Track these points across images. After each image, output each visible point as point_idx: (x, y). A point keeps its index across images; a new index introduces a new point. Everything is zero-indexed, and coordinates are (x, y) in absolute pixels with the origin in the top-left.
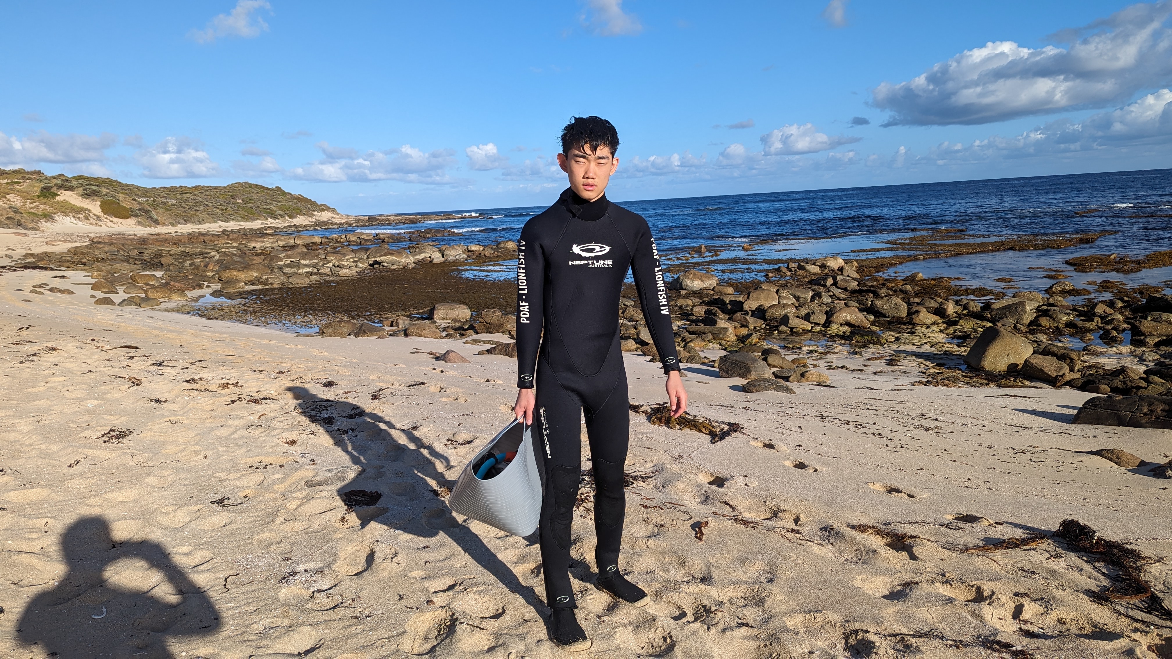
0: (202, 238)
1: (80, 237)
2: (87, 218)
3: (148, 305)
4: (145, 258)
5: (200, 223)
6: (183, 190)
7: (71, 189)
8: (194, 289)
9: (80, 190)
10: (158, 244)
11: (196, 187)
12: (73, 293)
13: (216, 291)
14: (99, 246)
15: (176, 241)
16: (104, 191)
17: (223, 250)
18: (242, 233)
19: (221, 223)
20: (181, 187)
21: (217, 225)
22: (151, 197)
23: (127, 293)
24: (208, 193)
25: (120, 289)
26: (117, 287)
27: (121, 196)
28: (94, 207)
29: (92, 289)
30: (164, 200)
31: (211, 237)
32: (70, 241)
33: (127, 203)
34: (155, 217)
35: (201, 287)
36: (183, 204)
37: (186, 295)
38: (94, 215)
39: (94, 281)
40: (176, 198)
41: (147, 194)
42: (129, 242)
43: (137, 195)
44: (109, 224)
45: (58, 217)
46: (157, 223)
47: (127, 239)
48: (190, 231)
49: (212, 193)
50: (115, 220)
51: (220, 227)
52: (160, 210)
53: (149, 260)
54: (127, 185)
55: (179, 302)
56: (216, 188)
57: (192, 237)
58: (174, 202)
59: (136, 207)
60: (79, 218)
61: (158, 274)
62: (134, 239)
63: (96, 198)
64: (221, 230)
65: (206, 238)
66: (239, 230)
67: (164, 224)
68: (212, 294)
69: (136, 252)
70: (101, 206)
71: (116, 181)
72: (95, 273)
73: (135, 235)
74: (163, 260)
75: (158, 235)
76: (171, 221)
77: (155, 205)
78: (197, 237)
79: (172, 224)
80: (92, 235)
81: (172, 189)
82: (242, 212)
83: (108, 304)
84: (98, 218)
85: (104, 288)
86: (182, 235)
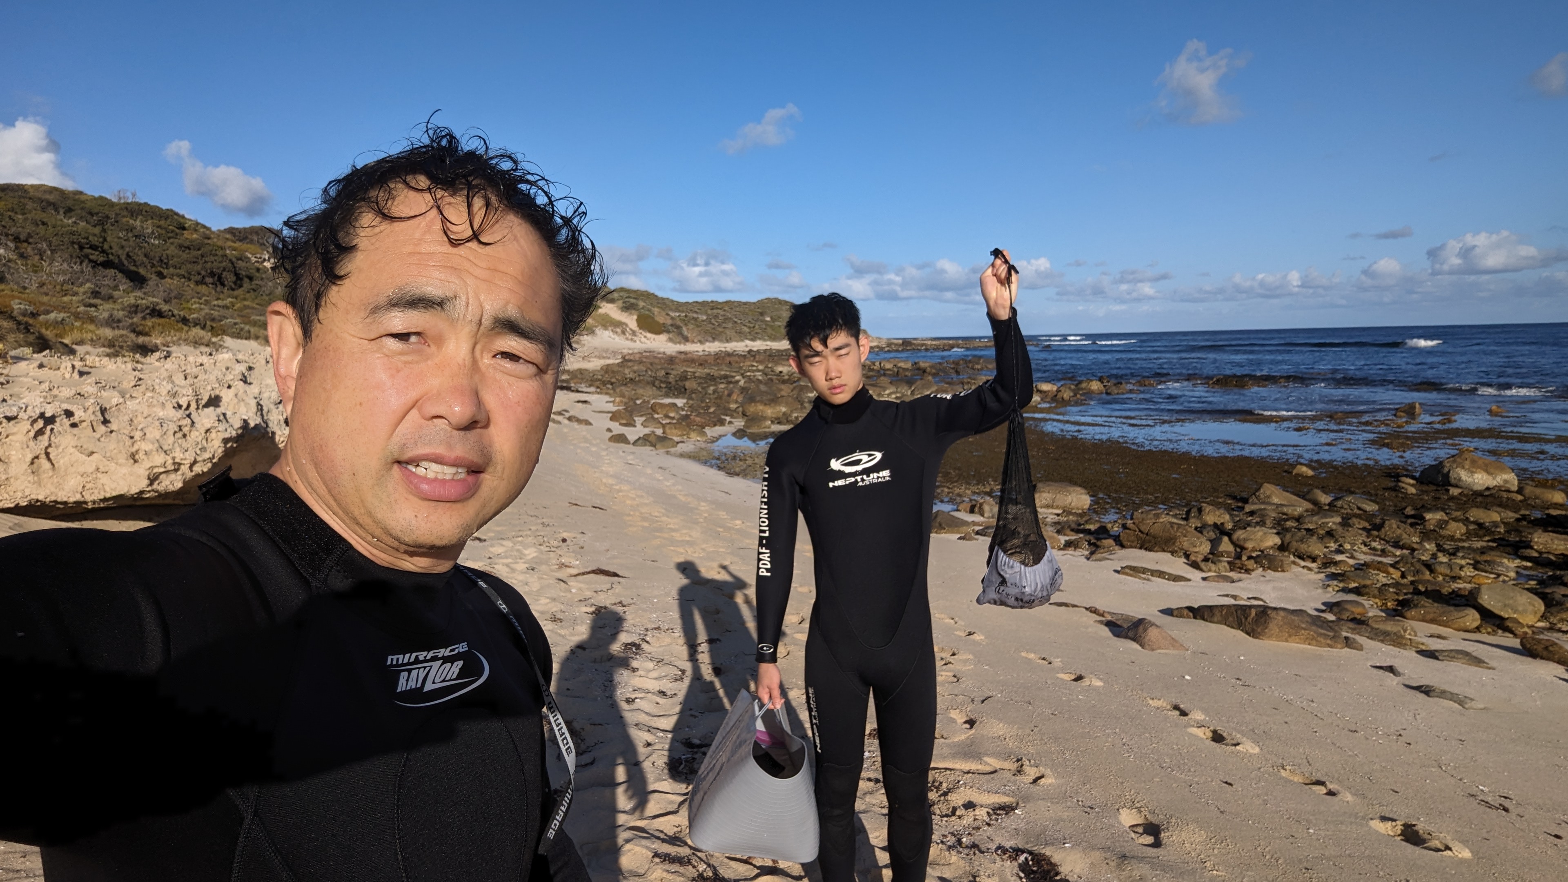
0: (728, 359)
1: (614, 353)
2: (623, 333)
3: (664, 447)
4: (671, 380)
5: (727, 341)
6: (714, 305)
7: (612, 301)
8: (715, 425)
9: (620, 303)
10: (685, 364)
11: (727, 302)
12: (590, 424)
13: (739, 431)
14: (630, 364)
15: (702, 361)
16: (641, 304)
17: (748, 374)
18: (768, 353)
19: (748, 342)
20: (712, 302)
21: (743, 344)
22: (683, 312)
23: (645, 427)
24: (738, 309)
25: (639, 420)
26: (636, 419)
27: (656, 310)
28: (631, 320)
29: (611, 419)
30: (695, 315)
31: (736, 358)
32: (604, 358)
33: (661, 318)
34: (686, 333)
35: (722, 423)
36: (713, 321)
37: (704, 434)
38: (631, 329)
39: (614, 409)
40: (706, 314)
41: (681, 308)
42: (657, 361)
43: (671, 310)
44: (643, 339)
45: (599, 331)
46: (686, 339)
47: (656, 358)
48: (718, 350)
49: (741, 310)
50: (649, 335)
51: (746, 346)
52: (691, 326)
53: (673, 383)
54: (663, 299)
55: (697, 443)
56: (745, 303)
57: (719, 358)
58: (705, 318)
59: (669, 322)
60: (617, 332)
61: (680, 402)
62: (662, 358)
63: (633, 311)
64: (747, 349)
65: (732, 359)
66: (765, 351)
67: (693, 342)
68: (734, 434)
69: (663, 373)
70: (637, 320)
71: (653, 294)
72: (618, 399)
73: (664, 353)
74: (688, 384)
75: (686, 353)
76: (700, 338)
77: (686, 321)
78: (723, 358)
79: (701, 342)
80: (625, 351)
81: (704, 304)
82: (769, 331)
83: (622, 442)
84: (634, 333)
85: (623, 418)
86: (709, 355)
